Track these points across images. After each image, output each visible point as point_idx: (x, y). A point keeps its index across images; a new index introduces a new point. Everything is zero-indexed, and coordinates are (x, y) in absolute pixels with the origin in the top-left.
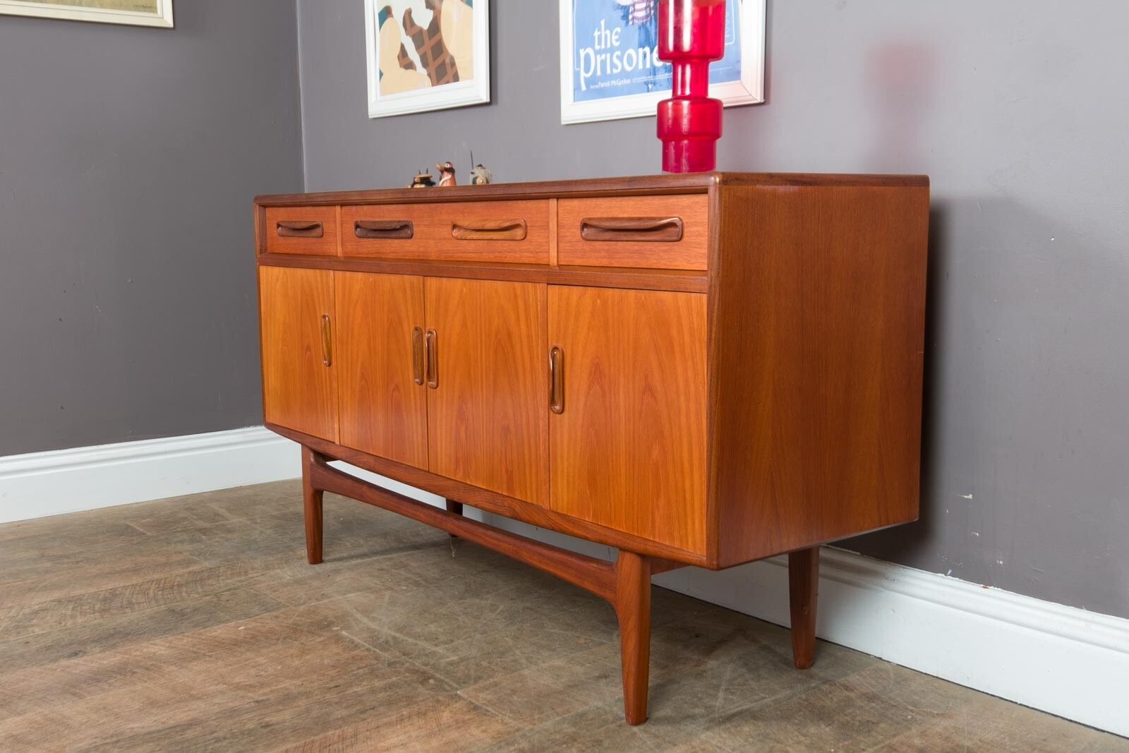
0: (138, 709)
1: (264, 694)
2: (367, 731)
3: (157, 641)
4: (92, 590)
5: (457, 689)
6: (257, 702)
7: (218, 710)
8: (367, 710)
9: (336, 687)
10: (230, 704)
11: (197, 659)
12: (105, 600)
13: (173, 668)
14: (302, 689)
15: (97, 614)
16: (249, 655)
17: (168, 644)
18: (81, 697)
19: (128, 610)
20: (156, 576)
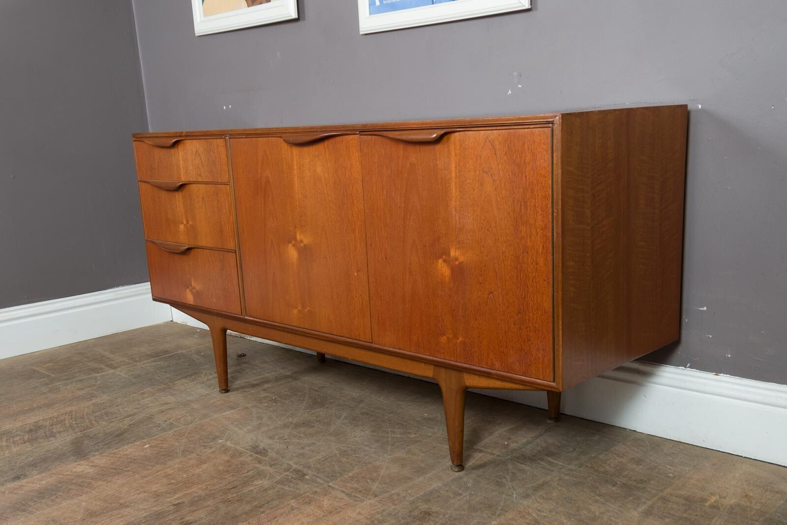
0: (81, 518)
1: (178, 498)
2: (268, 521)
3: (82, 462)
4: (18, 424)
5: (328, 482)
6: (174, 505)
7: (145, 515)
8: (263, 505)
9: (234, 488)
10: (154, 509)
11: (118, 473)
12: (31, 431)
13: (100, 483)
14: (207, 492)
15: (27, 444)
16: (159, 467)
17: (91, 464)
18: (31, 513)
19: (52, 439)
20: (68, 409)
